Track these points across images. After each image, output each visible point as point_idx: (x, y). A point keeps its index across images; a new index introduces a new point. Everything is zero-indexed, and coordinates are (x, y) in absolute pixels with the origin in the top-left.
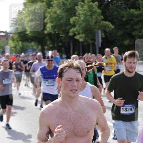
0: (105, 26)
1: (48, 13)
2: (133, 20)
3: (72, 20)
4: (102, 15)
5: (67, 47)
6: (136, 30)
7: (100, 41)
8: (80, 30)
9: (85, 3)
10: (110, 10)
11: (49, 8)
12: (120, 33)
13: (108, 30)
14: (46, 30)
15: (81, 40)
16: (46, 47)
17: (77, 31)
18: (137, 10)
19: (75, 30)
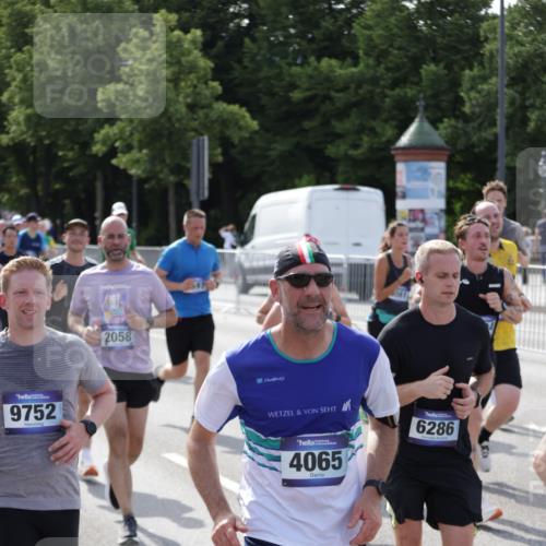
0: (224, 122)
1: (14, 66)
2: (330, 99)
4: (213, 80)
5: (83, 196)
6: (339, 136)
7: (207, 175)
8: (132, 134)
10: (246, 62)
11: (20, 50)
12: (280, 147)
13: (235, 136)
14: (8, 133)
15: (133, 172)
16: (4, 197)
17: (121, 137)
18: (346, 63)
19: (115, 135)
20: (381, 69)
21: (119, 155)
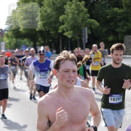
0: (91, 24)
3: (61, 18)
5: (57, 43)
6: (119, 27)
7: (87, 37)
8: (68, 27)
9: (72, 3)
13: (93, 27)
15: (69, 36)
16: (38, 43)
17: (66, 28)
18: (120, 9)
20: (129, 10)
21: (65, 32)
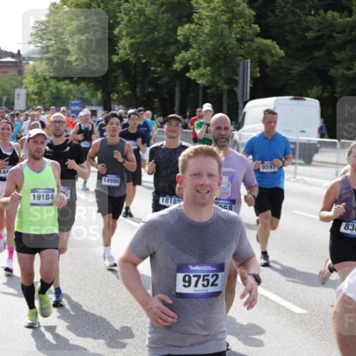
0: (262, 51)
1: (123, 12)
2: (331, 37)
3: (182, 31)
4: (255, 23)
6: (338, 62)
7: (249, 85)
8: (200, 57)
10: (277, 12)
12: (298, 68)
13: (269, 60)
14: (118, 54)
15: (200, 82)
16: (115, 96)
17: (193, 58)
18: (344, 15)
19: (188, 57)
21: (191, 70)
